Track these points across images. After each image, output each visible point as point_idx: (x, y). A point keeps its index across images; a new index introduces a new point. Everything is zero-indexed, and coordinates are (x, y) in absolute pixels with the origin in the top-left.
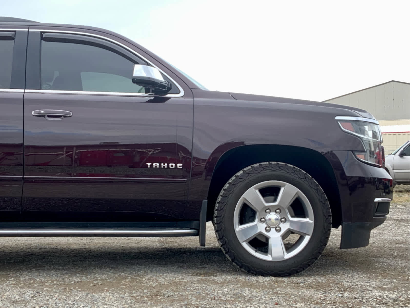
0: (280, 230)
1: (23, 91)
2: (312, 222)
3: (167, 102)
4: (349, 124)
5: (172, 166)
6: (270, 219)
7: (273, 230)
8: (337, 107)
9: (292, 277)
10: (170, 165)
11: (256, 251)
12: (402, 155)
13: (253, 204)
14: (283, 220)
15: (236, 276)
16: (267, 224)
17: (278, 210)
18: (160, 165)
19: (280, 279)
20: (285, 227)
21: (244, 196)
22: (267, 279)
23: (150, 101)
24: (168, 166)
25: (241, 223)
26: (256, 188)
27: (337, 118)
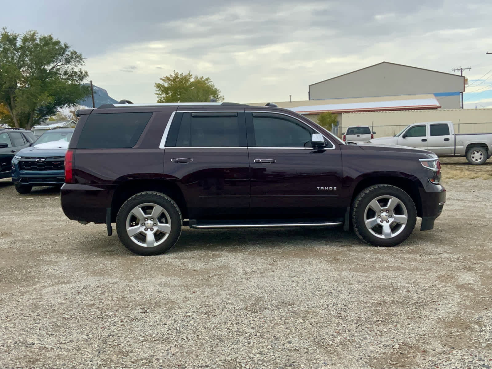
0: (389, 222)
1: (246, 148)
2: (406, 217)
3: (325, 152)
4: (426, 163)
5: (331, 189)
6: (383, 216)
7: (385, 222)
8: (416, 152)
9: (396, 247)
10: (330, 188)
11: (376, 233)
12: (404, 137)
13: (375, 209)
14: (390, 216)
15: (366, 247)
16: (381, 219)
17: (387, 211)
18: (324, 188)
19: (390, 248)
20: (391, 220)
21: (370, 204)
22: (383, 248)
23: (315, 152)
24: (329, 188)
25: (368, 218)
26: (376, 200)
27: (420, 160)
